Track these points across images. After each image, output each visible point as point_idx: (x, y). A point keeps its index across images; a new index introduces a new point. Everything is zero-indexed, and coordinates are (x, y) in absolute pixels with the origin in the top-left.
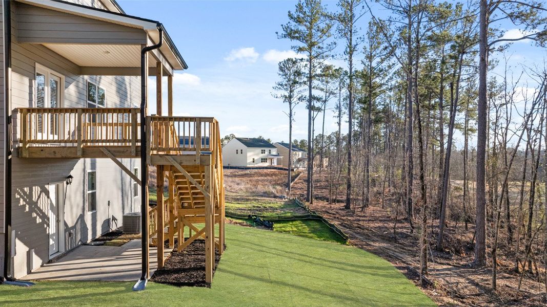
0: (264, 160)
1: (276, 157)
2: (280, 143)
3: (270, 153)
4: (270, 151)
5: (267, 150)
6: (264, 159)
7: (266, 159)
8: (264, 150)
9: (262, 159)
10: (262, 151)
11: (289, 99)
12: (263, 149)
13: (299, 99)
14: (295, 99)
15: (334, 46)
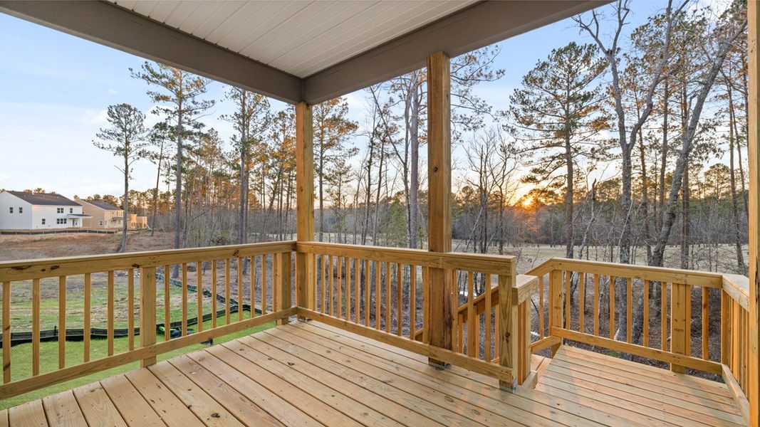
0: (60, 221)
1: (81, 218)
2: (85, 200)
3: (71, 212)
4: (71, 209)
5: (67, 209)
6: (62, 220)
7: (65, 220)
8: (62, 209)
9: (58, 220)
10: (58, 209)
11: (125, 152)
12: (60, 207)
13: (140, 154)
14: (133, 154)
15: (211, 104)
